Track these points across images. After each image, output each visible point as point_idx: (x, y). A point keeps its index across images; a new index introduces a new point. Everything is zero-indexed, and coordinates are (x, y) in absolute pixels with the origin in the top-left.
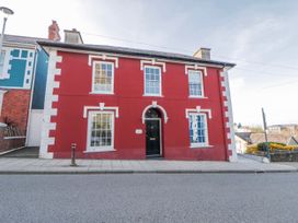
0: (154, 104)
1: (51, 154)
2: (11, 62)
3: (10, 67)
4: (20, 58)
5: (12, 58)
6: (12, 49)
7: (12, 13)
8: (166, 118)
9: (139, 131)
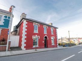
0: (46, 36)
1: (25, 49)
2: (4, 20)
3: (4, 21)
4: (7, 19)
5: (5, 18)
6: (5, 15)
7: (15, 7)
8: (48, 39)
9: (43, 42)
